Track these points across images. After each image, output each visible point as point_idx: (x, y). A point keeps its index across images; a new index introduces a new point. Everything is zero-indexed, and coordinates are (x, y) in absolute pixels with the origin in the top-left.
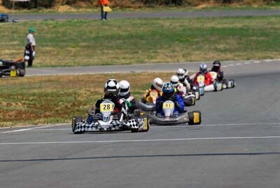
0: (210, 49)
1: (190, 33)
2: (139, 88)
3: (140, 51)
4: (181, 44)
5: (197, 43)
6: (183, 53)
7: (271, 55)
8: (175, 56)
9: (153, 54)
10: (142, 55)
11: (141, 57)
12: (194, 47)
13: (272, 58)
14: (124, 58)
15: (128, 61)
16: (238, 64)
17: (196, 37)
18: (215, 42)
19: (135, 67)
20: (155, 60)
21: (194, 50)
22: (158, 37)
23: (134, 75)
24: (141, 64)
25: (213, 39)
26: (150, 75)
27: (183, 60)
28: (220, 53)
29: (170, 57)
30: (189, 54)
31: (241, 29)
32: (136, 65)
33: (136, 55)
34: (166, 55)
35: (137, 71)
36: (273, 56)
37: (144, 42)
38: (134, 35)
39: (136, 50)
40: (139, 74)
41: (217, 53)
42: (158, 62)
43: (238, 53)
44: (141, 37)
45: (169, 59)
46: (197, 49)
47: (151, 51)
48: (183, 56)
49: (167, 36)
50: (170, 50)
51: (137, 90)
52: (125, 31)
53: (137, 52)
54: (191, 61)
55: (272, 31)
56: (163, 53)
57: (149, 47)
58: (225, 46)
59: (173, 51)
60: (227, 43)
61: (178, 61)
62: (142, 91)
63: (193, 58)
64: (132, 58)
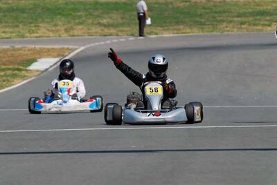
0: (93, 24)
1: (72, 6)
2: (19, 64)
3: (21, 25)
4: (63, 19)
5: (80, 17)
6: (65, 27)
7: (155, 31)
8: (58, 31)
9: (33, 28)
10: (23, 29)
11: (22, 31)
12: (77, 21)
13: (156, 34)
14: (4, 32)
15: (8, 35)
16: (122, 40)
17: (79, 11)
18: (98, 16)
19: (14, 42)
20: (35, 35)
21: (77, 24)
22: (39, 10)
23: (14, 50)
24: (22, 39)
25: (96, 13)
26: (32, 49)
27: (65, 35)
28: (103, 28)
29: (52, 31)
30: (72, 28)
31: (125, 3)
32: (15, 39)
33: (17, 29)
34: (48, 30)
35: (17, 46)
36: (158, 31)
37: (25, 15)
38: (15, 8)
39: (17, 24)
40: (19, 49)
41: (100, 28)
42: (39, 37)
43: (121, 28)
44: (23, 11)
45: (51, 34)
46: (80, 24)
47: (32, 25)
48: (66, 30)
49: (48, 9)
50: (53, 23)
51: (17, 66)
52: (5, 4)
53: (18, 26)
54: (73, 36)
55: (156, 5)
56: (45, 28)
57: (30, 20)
58: (108, 20)
59: (55, 25)
60: (111, 18)
61: (60, 36)
62: (22, 67)
63: (76, 33)
64: (12, 33)
